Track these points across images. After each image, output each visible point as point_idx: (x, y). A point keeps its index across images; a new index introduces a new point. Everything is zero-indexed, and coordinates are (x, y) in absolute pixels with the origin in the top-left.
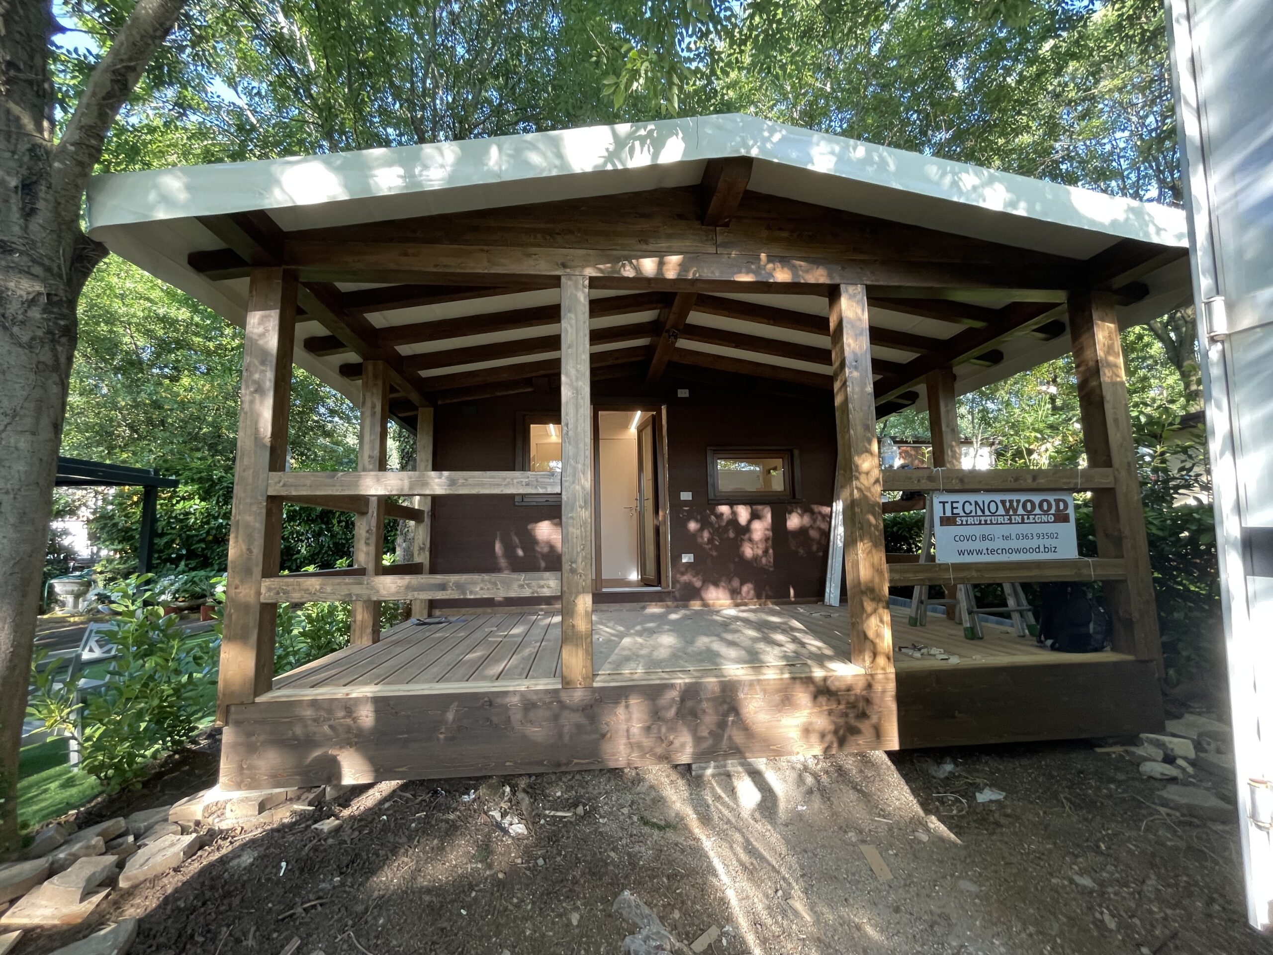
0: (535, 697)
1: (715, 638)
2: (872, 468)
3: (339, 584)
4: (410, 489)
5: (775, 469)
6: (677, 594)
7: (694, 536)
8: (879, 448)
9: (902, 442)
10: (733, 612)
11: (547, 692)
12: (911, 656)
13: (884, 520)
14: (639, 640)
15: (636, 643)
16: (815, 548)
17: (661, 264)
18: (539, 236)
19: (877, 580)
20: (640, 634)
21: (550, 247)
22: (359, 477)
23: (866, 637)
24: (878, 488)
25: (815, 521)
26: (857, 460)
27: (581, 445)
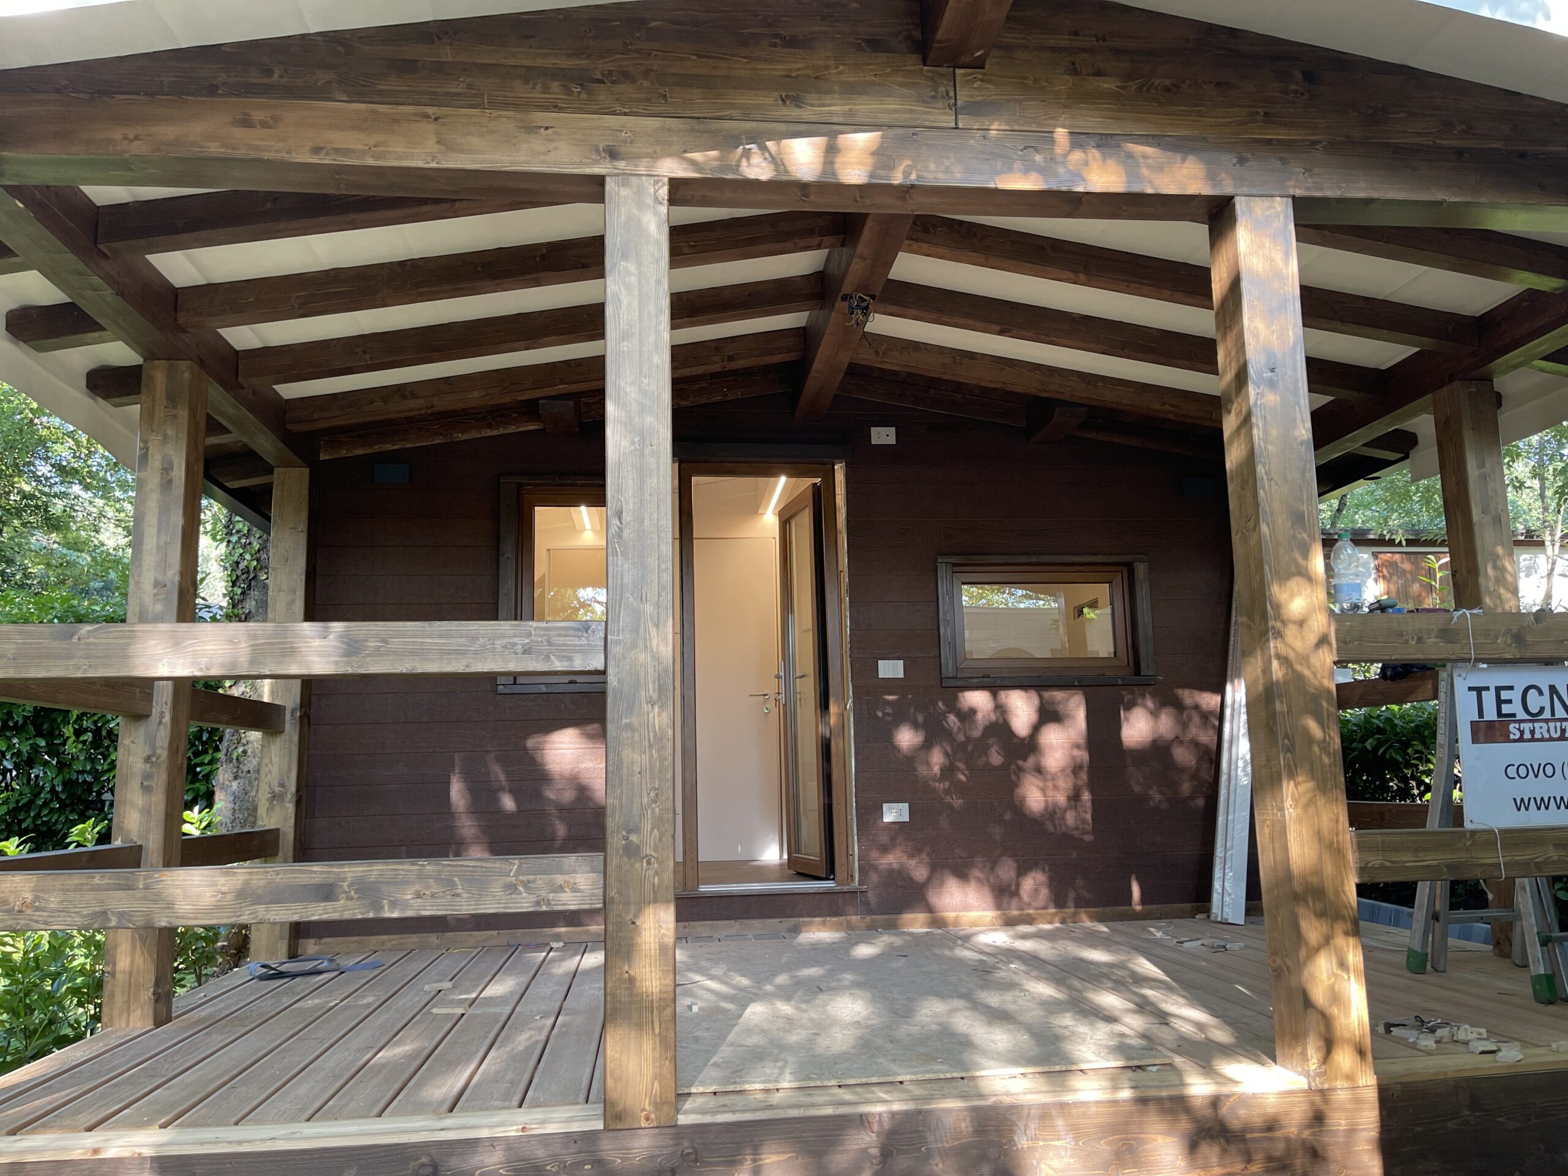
0: (541, 1153)
1: (959, 1003)
2: (1311, 611)
3: (78, 888)
4: (252, 662)
5: (1093, 605)
6: (871, 896)
7: (909, 762)
8: (1328, 568)
9: (1381, 542)
10: (1000, 938)
11: (569, 1138)
12: (1414, 1046)
13: (1344, 723)
14: (785, 1008)
15: (776, 1016)
16: (1186, 788)
17: (831, 151)
18: (555, 85)
19: (1329, 868)
20: (785, 993)
21: (581, 111)
22: (132, 636)
23: (1307, 1002)
24: (1326, 657)
25: (1185, 726)
26: (1278, 592)
27: (652, 562)
